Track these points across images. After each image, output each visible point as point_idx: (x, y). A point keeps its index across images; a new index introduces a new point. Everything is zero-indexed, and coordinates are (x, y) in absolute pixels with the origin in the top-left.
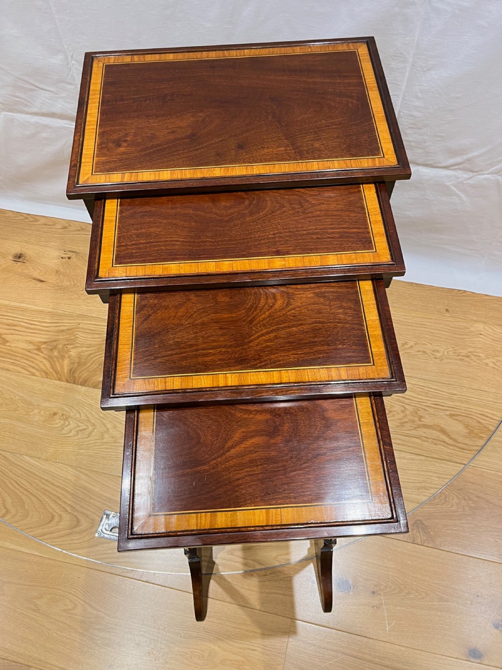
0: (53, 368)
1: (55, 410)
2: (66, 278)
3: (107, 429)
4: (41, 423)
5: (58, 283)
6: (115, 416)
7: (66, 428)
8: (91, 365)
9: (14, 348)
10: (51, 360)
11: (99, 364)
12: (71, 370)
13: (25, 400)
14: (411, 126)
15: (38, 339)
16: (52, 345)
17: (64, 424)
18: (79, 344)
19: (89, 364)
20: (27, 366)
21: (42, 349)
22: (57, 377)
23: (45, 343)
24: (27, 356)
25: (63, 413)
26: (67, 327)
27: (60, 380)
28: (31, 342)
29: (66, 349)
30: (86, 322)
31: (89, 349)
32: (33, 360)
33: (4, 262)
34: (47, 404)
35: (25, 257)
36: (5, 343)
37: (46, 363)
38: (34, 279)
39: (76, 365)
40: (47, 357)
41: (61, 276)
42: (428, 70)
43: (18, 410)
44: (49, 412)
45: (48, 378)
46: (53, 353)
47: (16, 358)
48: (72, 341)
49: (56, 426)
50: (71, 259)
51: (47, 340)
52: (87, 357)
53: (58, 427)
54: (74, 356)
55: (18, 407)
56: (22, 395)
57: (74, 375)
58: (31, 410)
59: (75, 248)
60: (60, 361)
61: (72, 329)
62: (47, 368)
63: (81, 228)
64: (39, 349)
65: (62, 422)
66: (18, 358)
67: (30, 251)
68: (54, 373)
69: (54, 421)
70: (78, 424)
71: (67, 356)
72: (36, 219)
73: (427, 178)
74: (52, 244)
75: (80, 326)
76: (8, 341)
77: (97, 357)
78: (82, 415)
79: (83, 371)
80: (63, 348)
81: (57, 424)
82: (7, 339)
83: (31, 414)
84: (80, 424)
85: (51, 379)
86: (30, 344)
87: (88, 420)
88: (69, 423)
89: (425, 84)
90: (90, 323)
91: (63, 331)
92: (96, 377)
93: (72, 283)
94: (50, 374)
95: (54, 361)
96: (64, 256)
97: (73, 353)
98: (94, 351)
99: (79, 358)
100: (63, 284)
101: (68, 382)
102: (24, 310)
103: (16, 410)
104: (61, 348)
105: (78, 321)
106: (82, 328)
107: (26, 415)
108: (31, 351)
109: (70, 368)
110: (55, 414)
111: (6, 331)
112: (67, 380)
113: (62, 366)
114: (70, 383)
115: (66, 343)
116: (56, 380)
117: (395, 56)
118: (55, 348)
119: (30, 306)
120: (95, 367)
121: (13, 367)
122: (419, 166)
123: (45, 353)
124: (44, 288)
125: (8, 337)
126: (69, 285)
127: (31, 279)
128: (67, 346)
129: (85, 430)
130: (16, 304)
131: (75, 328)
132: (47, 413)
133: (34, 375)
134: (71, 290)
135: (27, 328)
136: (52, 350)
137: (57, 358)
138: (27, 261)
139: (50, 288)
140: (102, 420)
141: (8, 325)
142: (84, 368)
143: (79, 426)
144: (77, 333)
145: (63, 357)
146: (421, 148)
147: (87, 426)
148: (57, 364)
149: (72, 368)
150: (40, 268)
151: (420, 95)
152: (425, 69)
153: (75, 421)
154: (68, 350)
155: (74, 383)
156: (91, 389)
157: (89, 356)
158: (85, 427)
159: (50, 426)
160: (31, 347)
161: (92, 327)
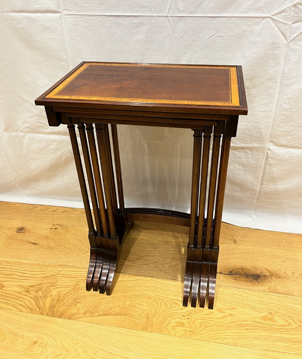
0: (37, 305)
1: (36, 339)
2: (53, 241)
3: (78, 353)
4: (23, 350)
5: (46, 244)
6: (86, 342)
7: (43, 354)
8: (68, 301)
9: (7, 292)
10: (36, 299)
11: (74, 300)
12: (51, 306)
13: (12, 332)
14: (283, 121)
15: (27, 283)
16: (38, 288)
17: (43, 351)
18: (59, 285)
19: (66, 300)
20: (16, 304)
21: (30, 291)
22: (40, 312)
23: (32, 286)
24: (18, 296)
25: (42, 342)
26: (51, 274)
27: (41, 314)
28: (22, 286)
29: (49, 290)
30: (65, 270)
31: (66, 289)
32: (22, 300)
33: (10, 233)
34: (30, 334)
35: (25, 229)
36: (2, 288)
37: (32, 301)
38: (30, 243)
39: (56, 301)
40: (33, 296)
41: (49, 240)
42: (290, 85)
43: (5, 340)
44: (30, 341)
45: (32, 313)
46: (38, 294)
47: (8, 299)
48: (54, 284)
49: (36, 353)
50: (57, 229)
51: (34, 284)
52: (65, 295)
53: (37, 354)
54: (55, 295)
55: (6, 338)
56: (11, 328)
57: (53, 310)
58: (16, 340)
59: (60, 223)
60: (43, 299)
61: (54, 275)
62: (32, 305)
63: (66, 211)
64: (27, 291)
65: (41, 349)
66: (11, 299)
67: (28, 225)
68: (38, 309)
69: (34, 348)
70: (54, 350)
71: (49, 295)
72: (35, 207)
73: (296, 156)
74: (44, 220)
75: (61, 273)
76: (4, 287)
77: (73, 295)
78: (58, 342)
79: (61, 306)
80: (46, 289)
81: (36, 351)
82: (4, 285)
83: (16, 343)
84: (56, 350)
85: (35, 314)
86: (22, 288)
87: (62, 347)
88: (47, 350)
89: (289, 94)
90: (67, 270)
91: (47, 277)
92: (70, 311)
93: (57, 244)
94: (34, 310)
95: (38, 300)
96: (53, 227)
97: (54, 293)
98: (70, 291)
99: (58, 296)
100: (50, 245)
101: (48, 315)
102: (20, 264)
103: (4, 340)
104: (45, 290)
105: (59, 269)
106: (62, 274)
107: (11, 344)
108: (22, 293)
109: (50, 304)
110: (35, 343)
111: (3, 279)
112: (47, 314)
113: (44, 303)
114: (50, 316)
115: (49, 285)
116: (38, 314)
117: (270, 79)
118: (40, 289)
119: (24, 261)
120: (71, 302)
121: (6, 306)
122: (289, 148)
123: (32, 294)
124: (36, 248)
125: (5, 284)
126: (54, 246)
127: (28, 243)
128: (50, 288)
129: (60, 355)
130: (14, 260)
131: (57, 274)
132: (29, 342)
133: (21, 311)
134: (55, 248)
135: (20, 276)
136: (37, 291)
137: (41, 297)
138: (26, 231)
139: (40, 248)
140: (75, 346)
141: (6, 275)
142: (62, 304)
143: (54, 352)
144: (58, 277)
145: (45, 297)
146: (290, 136)
147: (62, 352)
148: (41, 302)
149: (52, 304)
150: (35, 236)
151: (287, 101)
152: (289, 85)
153: (52, 348)
154: (50, 290)
155: (53, 316)
156: (67, 320)
157: (67, 294)
158: (60, 353)
159: (31, 353)
160: (22, 290)
161: (70, 273)
